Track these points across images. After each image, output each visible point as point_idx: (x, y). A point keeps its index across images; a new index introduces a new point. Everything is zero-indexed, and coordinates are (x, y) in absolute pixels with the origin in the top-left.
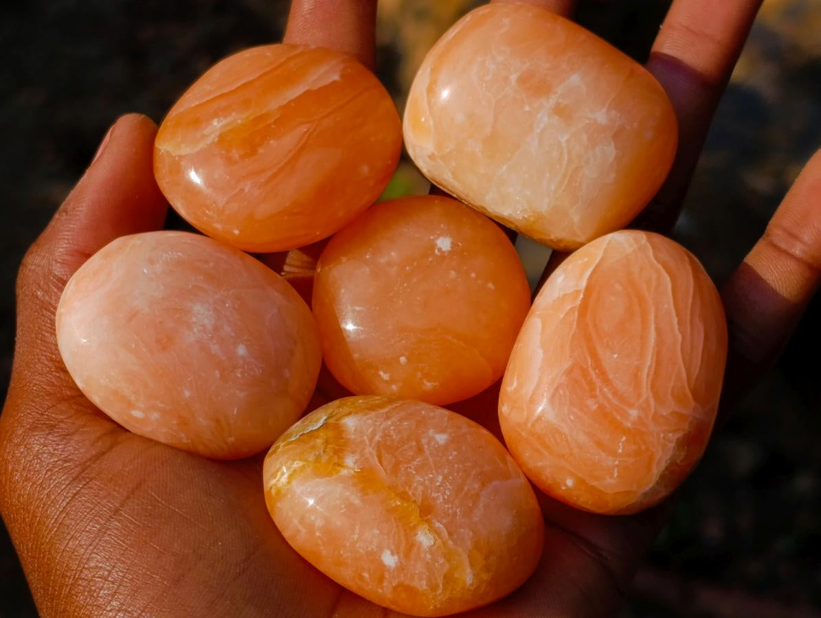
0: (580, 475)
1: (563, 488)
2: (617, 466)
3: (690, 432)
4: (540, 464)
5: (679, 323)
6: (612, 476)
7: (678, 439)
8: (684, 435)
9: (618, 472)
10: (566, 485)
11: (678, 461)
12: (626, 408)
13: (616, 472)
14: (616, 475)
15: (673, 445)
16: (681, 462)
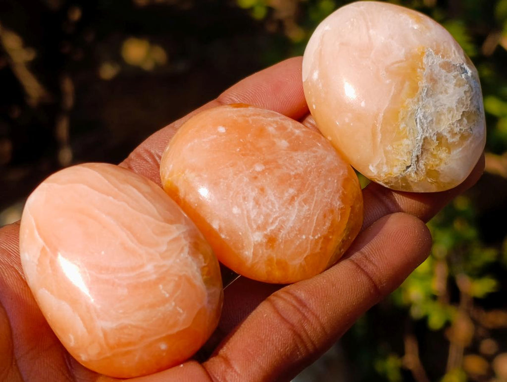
0: (164, 335)
1: (164, 354)
2: (176, 305)
3: (190, 243)
4: (137, 358)
5: (115, 198)
6: (179, 313)
7: (189, 253)
8: (190, 247)
9: (180, 308)
10: (163, 351)
11: (204, 265)
12: (142, 270)
13: (179, 309)
14: (181, 311)
15: (190, 259)
16: (205, 263)
